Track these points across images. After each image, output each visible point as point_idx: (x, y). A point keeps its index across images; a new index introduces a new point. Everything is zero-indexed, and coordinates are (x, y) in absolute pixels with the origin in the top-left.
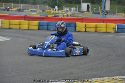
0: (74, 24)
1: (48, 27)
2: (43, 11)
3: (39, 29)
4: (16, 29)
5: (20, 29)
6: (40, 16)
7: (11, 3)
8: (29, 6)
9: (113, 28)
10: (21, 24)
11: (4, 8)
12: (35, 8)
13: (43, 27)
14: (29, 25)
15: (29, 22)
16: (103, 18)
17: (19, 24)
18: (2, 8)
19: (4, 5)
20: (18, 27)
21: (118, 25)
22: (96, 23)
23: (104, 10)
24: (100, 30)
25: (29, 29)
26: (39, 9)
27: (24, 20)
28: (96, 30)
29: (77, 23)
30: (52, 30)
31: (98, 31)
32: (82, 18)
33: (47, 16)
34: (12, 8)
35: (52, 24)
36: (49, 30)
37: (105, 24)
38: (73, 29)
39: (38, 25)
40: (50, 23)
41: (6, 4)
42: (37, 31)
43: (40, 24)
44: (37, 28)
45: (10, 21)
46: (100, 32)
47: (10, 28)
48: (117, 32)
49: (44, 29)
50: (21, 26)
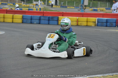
0: (56, 18)
1: (31, 21)
3: (23, 22)
4: (0, 22)
5: (4, 22)
9: (94, 22)
10: (5, 17)
13: (26, 21)
14: (13, 18)
15: (13, 15)
16: (82, 12)
17: (3, 17)
20: (2, 20)
21: (98, 19)
22: (77, 17)
23: (83, 4)
24: (81, 24)
25: (13, 22)
27: (7, 13)
28: (77, 24)
29: (59, 17)
30: (35, 23)
31: (80, 25)
32: (63, 12)
35: (35, 18)
36: (32, 23)
37: (86, 18)
38: (56, 22)
39: (22, 18)
40: (34, 16)
43: (24, 18)
44: (20, 21)
46: (82, 26)
48: (97, 26)
49: (28, 22)
50: (5, 19)
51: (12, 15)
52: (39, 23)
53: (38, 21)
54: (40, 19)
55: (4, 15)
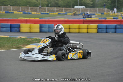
1: (107, 30)
2: (102, 14)
3: (98, 32)
4: (75, 33)
5: (79, 32)
6: (99, 19)
7: (71, 7)
8: (88, 10)
11: (64, 13)
12: (93, 12)
13: (102, 30)
14: (88, 28)
17: (78, 28)
18: (62, 13)
19: (64, 10)
20: (77, 30)
25: (88, 32)
26: (97, 12)
27: (83, 24)
30: (110, 32)
33: (106, 19)
34: (72, 12)
35: (111, 27)
36: (108, 33)
39: (97, 28)
40: (109, 25)
41: (66, 8)
42: (95, 34)
43: (99, 27)
44: (95, 31)
45: (69, 25)
47: (69, 32)
49: (103, 32)
50: (80, 29)
51: (87, 25)
52: (115, 32)
53: (113, 30)
54: (116, 28)
55: (79, 26)
